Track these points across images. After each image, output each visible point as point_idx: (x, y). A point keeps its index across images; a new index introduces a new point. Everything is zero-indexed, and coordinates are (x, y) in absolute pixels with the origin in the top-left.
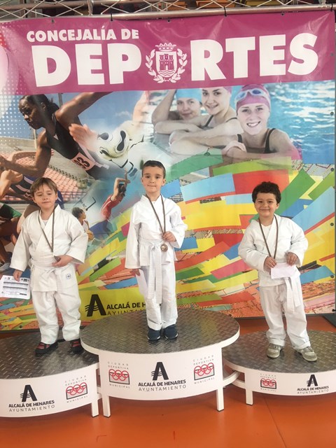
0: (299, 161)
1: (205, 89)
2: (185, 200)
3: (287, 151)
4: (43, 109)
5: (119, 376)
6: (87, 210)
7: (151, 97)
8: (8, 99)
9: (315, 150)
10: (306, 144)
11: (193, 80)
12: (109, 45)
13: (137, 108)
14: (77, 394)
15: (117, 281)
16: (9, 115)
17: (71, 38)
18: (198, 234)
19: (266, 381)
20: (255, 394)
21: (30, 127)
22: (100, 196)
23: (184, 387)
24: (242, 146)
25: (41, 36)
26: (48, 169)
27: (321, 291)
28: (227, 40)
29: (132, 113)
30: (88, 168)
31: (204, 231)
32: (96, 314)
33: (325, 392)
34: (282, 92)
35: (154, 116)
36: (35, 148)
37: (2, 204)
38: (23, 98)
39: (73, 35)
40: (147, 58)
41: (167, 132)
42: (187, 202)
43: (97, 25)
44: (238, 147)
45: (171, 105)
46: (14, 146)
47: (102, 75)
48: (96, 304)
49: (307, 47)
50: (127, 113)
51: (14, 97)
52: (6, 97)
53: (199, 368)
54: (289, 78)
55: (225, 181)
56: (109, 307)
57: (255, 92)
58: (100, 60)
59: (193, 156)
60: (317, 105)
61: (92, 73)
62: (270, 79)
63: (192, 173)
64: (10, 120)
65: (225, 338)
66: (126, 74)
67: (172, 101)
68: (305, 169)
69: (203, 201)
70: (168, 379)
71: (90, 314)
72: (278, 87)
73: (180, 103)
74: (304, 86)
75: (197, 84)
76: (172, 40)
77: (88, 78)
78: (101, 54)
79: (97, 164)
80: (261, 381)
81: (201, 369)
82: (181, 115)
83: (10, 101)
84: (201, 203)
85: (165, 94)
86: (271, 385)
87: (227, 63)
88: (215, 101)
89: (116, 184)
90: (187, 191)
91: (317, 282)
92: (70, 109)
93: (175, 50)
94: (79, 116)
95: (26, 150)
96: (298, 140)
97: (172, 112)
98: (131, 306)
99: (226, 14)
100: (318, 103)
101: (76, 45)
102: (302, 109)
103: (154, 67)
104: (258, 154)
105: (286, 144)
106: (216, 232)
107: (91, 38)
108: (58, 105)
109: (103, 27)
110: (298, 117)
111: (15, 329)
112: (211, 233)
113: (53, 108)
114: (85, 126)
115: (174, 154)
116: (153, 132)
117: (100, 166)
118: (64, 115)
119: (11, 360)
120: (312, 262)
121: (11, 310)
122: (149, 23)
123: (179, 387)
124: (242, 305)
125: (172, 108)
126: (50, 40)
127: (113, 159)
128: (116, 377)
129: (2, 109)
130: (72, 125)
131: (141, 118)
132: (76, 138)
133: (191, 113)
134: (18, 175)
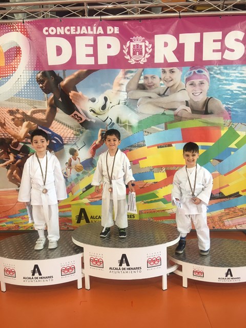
0: (229, 121)
1: (164, 69)
2: (147, 145)
3: (220, 113)
4: (52, 80)
5: (97, 262)
6: (79, 150)
7: (126, 73)
8: (29, 73)
9: (240, 113)
10: (234, 109)
11: (155, 62)
12: (98, 37)
13: (116, 81)
14: (68, 273)
16: (29, 84)
17: (73, 33)
18: (155, 170)
19: (197, 272)
20: (189, 280)
21: (43, 93)
22: (88, 141)
23: (140, 272)
24: (189, 109)
25: (52, 31)
26: (54, 121)
27: (242, 214)
28: (180, 35)
29: (113, 84)
30: (81, 122)
31: (160, 168)
32: (83, 222)
33: (237, 281)
34: (218, 72)
35: (127, 87)
36: (46, 107)
37: (23, 144)
38: (39, 73)
39: (74, 30)
40: (124, 46)
42: (148, 147)
43: (90, 23)
44: (186, 110)
45: (140, 79)
46: (32, 105)
47: (93, 58)
48: (83, 215)
49: (237, 40)
50: (109, 84)
51: (33, 72)
52: (28, 72)
53: (150, 260)
54: (223, 62)
56: (92, 217)
57: (199, 71)
58: (92, 48)
59: (153, 115)
60: (243, 81)
61: (86, 56)
62: (210, 63)
63: (152, 127)
65: (169, 240)
66: (109, 58)
67: (140, 77)
68: (233, 126)
69: (160, 146)
70: (129, 266)
71: (79, 222)
72: (216, 68)
73: (146, 78)
74: (234, 68)
75: (159, 65)
76: (142, 34)
77: (83, 59)
78: (93, 43)
79: (87, 119)
80: (194, 271)
81: (152, 260)
82: (146, 86)
83: (30, 74)
84: (158, 148)
85: (135, 72)
86: (200, 274)
87: (180, 51)
88: (170, 77)
89: (100, 133)
90: (149, 140)
91: (239, 207)
92: (71, 81)
93: (144, 41)
94: (76, 86)
96: (229, 106)
97: (140, 84)
99: (180, 17)
100: (244, 80)
101: (76, 37)
102: (232, 84)
103: (129, 53)
104: (199, 115)
105: (220, 108)
106: (168, 169)
107: (86, 32)
108: (63, 77)
109: (95, 25)
110: (229, 90)
111: (28, 229)
112: (164, 169)
113: (59, 80)
114: (80, 93)
115: (141, 113)
116: (126, 98)
117: (89, 120)
118: (66, 84)
119: (26, 248)
120: (236, 192)
121: (26, 217)
122: (126, 23)
123: (136, 272)
125: (140, 81)
126: (58, 33)
127: (98, 116)
128: (94, 263)
129: (25, 80)
130: (72, 92)
131: (118, 88)
132: (74, 100)
133: (153, 85)
134: (34, 125)
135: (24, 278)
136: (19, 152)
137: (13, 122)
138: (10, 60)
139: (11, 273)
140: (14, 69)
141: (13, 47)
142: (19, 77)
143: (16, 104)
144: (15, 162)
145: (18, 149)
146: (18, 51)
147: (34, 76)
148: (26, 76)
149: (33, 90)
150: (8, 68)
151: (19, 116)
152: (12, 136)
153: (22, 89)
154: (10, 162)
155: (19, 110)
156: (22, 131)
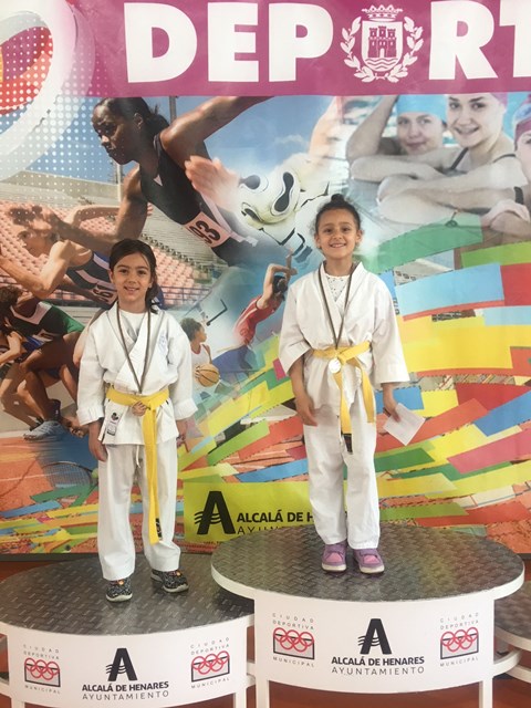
1: (455, 96)
2: (402, 314)
4: (138, 125)
5: (294, 641)
6: (208, 324)
7: (347, 108)
8: (72, 104)
11: (431, 78)
12: (271, 6)
13: (318, 129)
14: (212, 673)
15: (259, 467)
16: (73, 135)
18: (426, 381)
21: (111, 160)
22: (235, 300)
23: (421, 671)
24: (523, 211)
28: (503, 2)
29: (309, 140)
30: (216, 243)
31: (439, 376)
32: (216, 531)
35: (351, 145)
36: (119, 202)
37: (48, 307)
38: (101, 104)
40: (344, 33)
41: (375, 177)
42: (406, 318)
44: (514, 213)
45: (385, 124)
46: (79, 195)
47: (256, 63)
48: (216, 511)
50: (298, 138)
51: (83, 100)
52: (68, 100)
53: (450, 636)
55: (484, 279)
56: (241, 517)
58: (253, 35)
59: (423, 227)
61: (236, 59)
63: (419, 261)
64: (73, 145)
65: (499, 581)
66: (302, 64)
67: (387, 119)
69: (439, 316)
70: (390, 652)
71: (203, 530)
73: (403, 122)
75: (440, 87)
77: (228, 68)
78: (254, 21)
79: (234, 235)
82: (403, 145)
83: (76, 108)
84: (434, 319)
85: (375, 104)
87: (500, 47)
88: (472, 121)
89: (268, 275)
90: (408, 296)
92: (189, 128)
93: (399, 18)
94: (205, 141)
95: (101, 203)
97: (387, 139)
98: (285, 517)
101: (210, 5)
103: (357, 51)
106: (462, 380)
108: (168, 118)
111: (57, 551)
112: (451, 381)
113: (157, 123)
114: (216, 162)
115: (387, 220)
116: (346, 177)
117: (240, 239)
118: (178, 137)
121: (51, 514)
123: (410, 671)
124: (506, 528)
125: (386, 130)
127: (265, 227)
128: (287, 644)
129: (61, 123)
130: (192, 158)
131: (324, 150)
132: (198, 183)
133: (424, 143)
134: (82, 251)
135: (85, 688)
136: (35, 329)
137: (21, 244)
138: (19, 65)
139: (47, 675)
140: (29, 91)
141: (27, 28)
142: (46, 115)
143: (33, 190)
144: (23, 356)
145: (36, 320)
146: (42, 41)
147: (87, 112)
148: (64, 112)
149: (81, 153)
150: (11, 89)
151: (40, 225)
152: (19, 282)
153: (50, 151)
154: (10, 358)
155: (40, 209)
156: (48, 268)
